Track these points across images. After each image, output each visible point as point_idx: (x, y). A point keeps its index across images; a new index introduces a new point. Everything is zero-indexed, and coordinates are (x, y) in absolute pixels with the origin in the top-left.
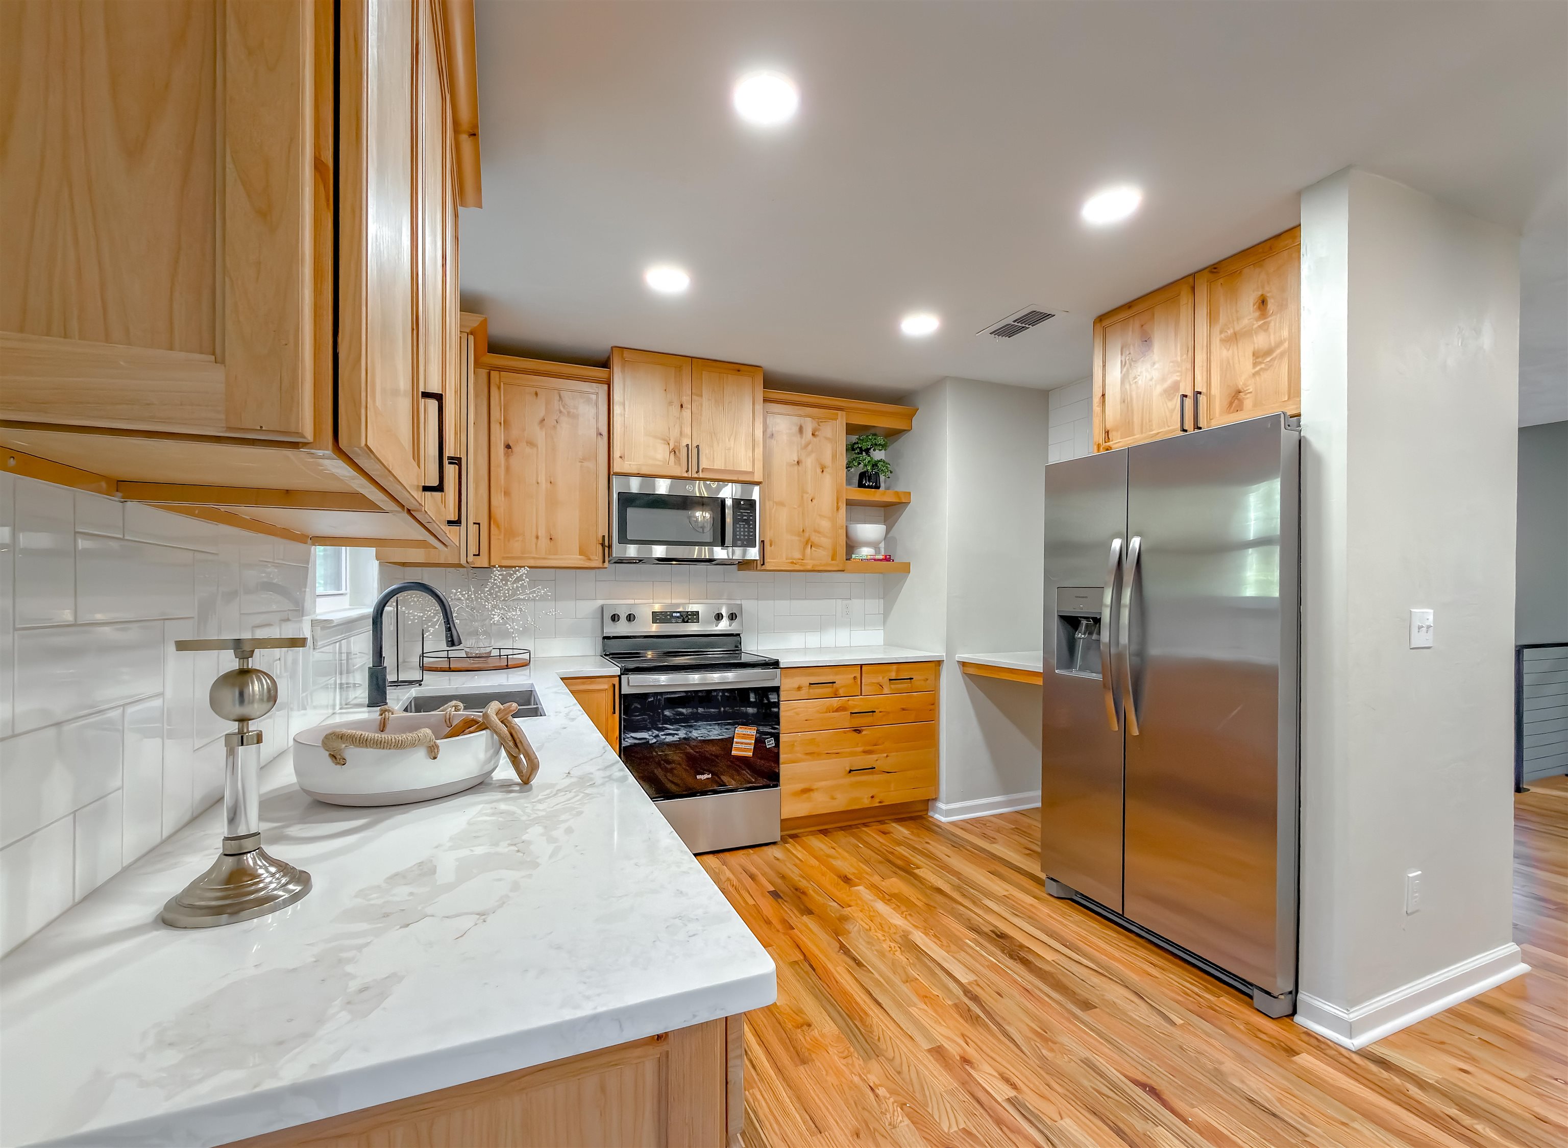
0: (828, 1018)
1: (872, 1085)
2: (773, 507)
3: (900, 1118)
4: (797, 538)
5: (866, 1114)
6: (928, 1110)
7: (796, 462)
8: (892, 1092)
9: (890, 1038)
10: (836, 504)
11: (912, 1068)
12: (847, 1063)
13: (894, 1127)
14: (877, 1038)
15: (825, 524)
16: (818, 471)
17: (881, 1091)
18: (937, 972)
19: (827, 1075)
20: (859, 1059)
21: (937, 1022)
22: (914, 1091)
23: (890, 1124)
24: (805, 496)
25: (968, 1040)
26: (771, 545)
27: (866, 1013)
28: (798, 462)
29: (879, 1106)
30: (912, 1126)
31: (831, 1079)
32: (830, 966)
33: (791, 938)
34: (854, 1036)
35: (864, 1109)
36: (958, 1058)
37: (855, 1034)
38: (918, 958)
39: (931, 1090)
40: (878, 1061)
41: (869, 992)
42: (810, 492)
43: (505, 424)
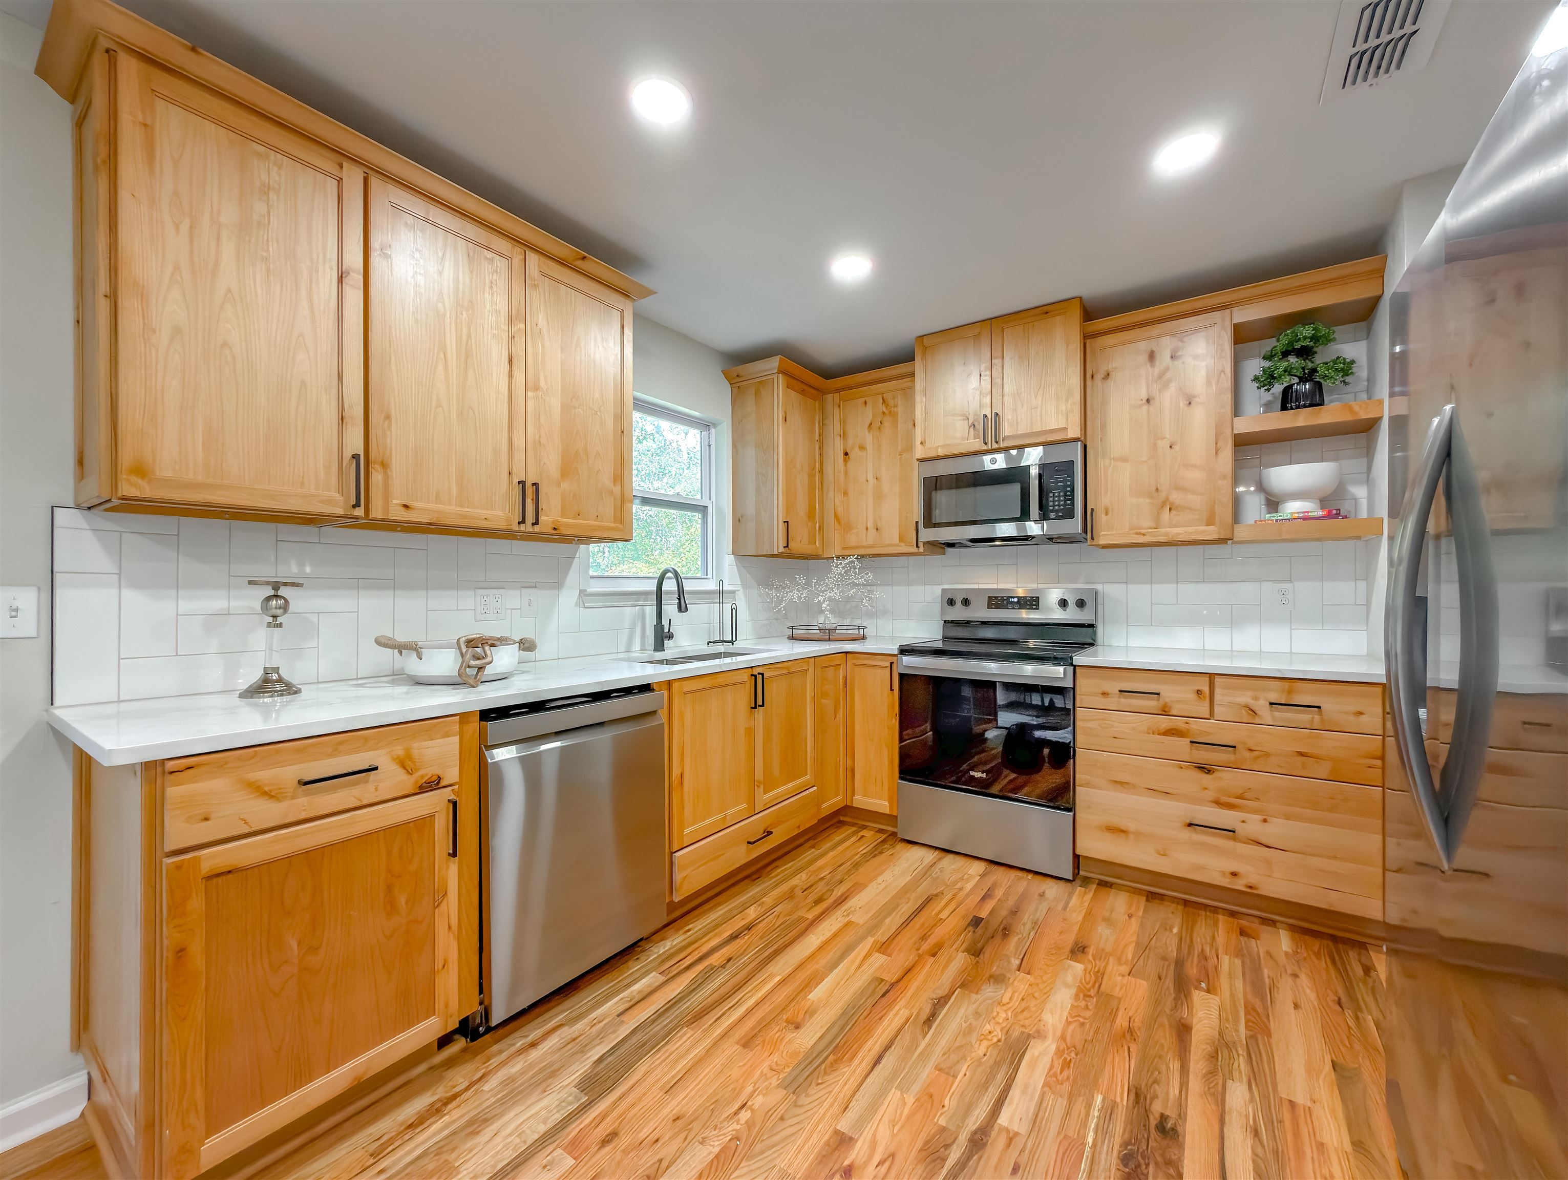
0: (819, 1035)
1: (749, 1103)
2: (1110, 465)
3: (717, 1143)
4: (1147, 501)
5: (707, 1114)
6: (743, 1161)
7: (1144, 401)
8: (750, 1124)
9: (830, 1092)
10: (1215, 445)
11: (798, 1127)
12: (766, 1074)
13: (701, 1143)
14: (820, 1081)
15: (1194, 477)
16: (1181, 404)
17: (745, 1115)
18: (991, 1089)
19: (739, 1067)
20: (778, 1080)
21: (893, 1123)
22: (762, 1141)
23: (703, 1138)
24: (1160, 443)
25: (887, 1164)
26: (1107, 514)
27: (851, 1059)
28: (1148, 401)
29: (724, 1120)
30: (711, 1157)
31: (736, 1073)
32: (901, 1003)
33: (916, 962)
34: (810, 1063)
35: (712, 1110)
36: (846, 1163)
37: (813, 1063)
38: (997, 1064)
39: (775, 1155)
40: (788, 1095)
41: (890, 1047)
42: (1168, 437)
43: (844, 435)
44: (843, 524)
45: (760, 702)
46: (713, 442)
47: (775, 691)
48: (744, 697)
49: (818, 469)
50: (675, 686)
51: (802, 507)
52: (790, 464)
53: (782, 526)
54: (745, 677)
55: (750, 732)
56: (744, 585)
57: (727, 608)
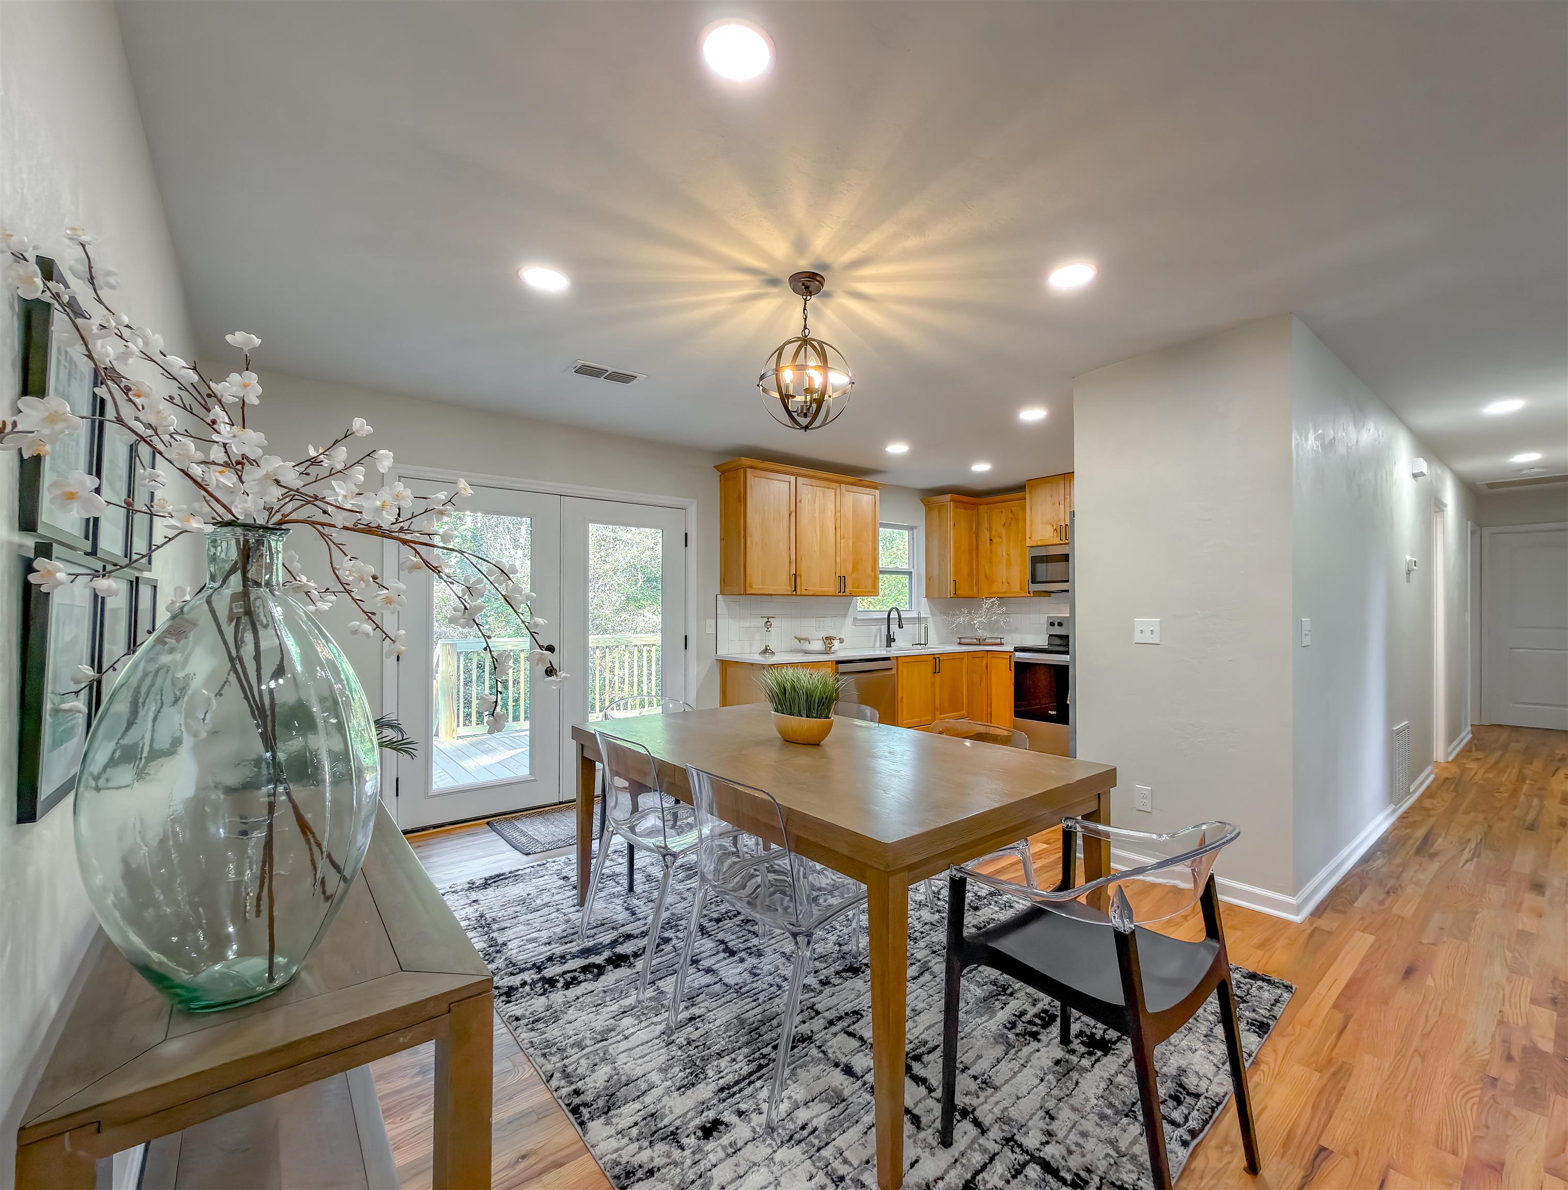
43: (990, 530)
44: (990, 580)
45: (938, 671)
46: (915, 537)
47: (945, 667)
48: (929, 668)
49: (975, 549)
50: (900, 659)
51: (965, 571)
52: (957, 549)
53: (952, 583)
54: (931, 658)
55: (933, 684)
56: (932, 614)
57: (923, 626)
